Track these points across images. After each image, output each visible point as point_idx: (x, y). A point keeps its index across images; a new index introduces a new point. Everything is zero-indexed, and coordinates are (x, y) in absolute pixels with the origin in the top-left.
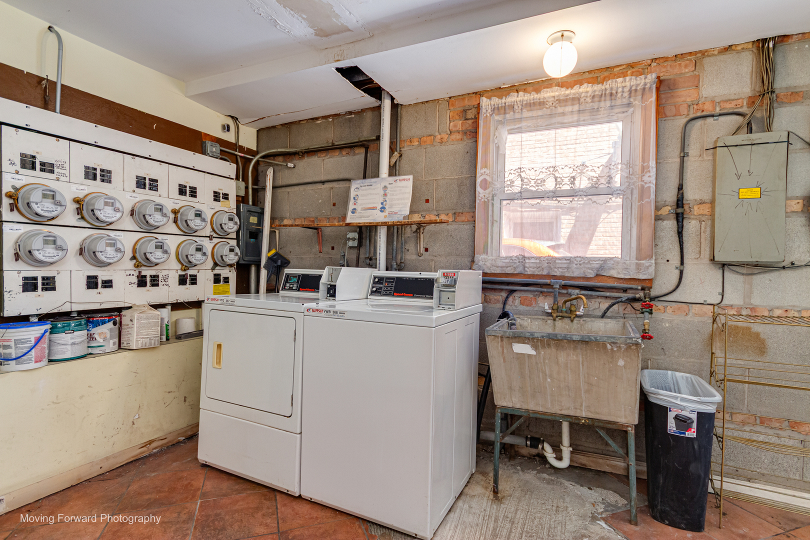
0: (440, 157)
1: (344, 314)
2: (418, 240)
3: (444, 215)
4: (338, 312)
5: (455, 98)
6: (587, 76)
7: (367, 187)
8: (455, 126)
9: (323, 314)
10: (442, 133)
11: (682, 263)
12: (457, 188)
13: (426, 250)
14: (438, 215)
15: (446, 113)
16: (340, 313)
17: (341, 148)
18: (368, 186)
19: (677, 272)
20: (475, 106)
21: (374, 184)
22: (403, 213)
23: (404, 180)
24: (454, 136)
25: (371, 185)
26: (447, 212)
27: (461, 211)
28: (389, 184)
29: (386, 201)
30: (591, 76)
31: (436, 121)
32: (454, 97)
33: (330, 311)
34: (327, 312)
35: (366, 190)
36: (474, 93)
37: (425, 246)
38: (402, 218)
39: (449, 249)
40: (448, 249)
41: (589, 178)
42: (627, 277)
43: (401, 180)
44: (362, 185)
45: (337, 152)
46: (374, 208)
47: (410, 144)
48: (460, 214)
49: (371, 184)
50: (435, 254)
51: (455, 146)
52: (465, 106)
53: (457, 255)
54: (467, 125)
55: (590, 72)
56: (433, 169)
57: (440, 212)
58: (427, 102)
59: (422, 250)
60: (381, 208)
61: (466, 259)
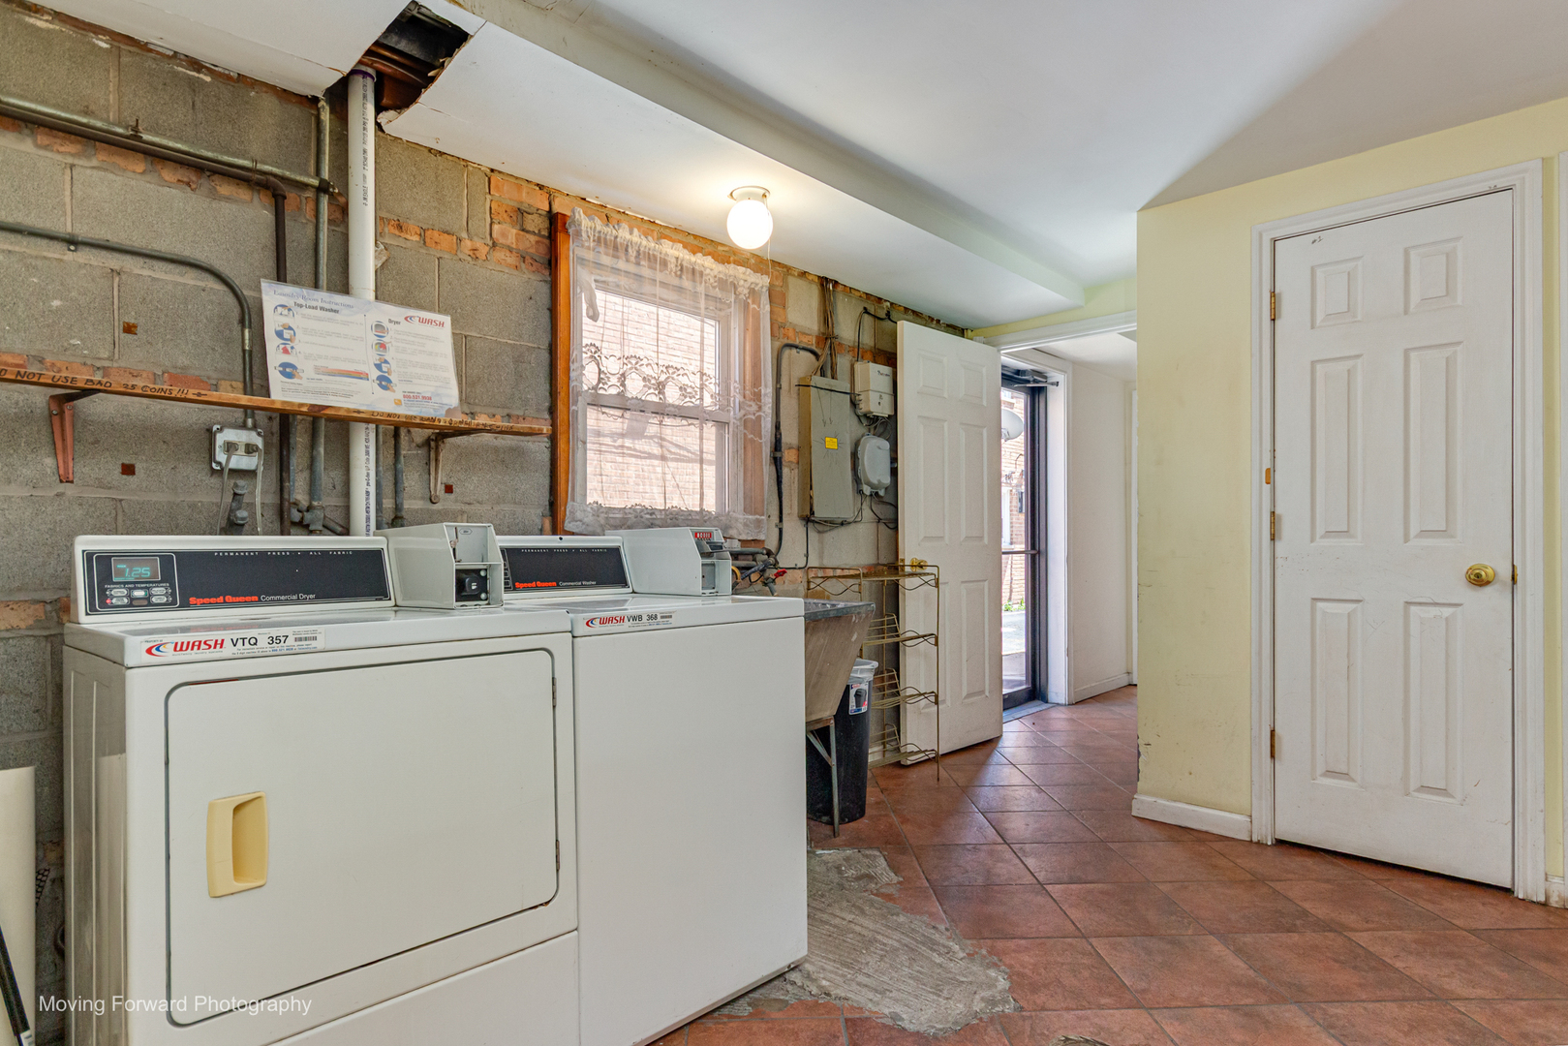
0: (475, 288)
1: (671, 617)
2: (433, 464)
3: (486, 416)
4: (659, 617)
5: (501, 176)
6: (691, 239)
7: (318, 313)
8: (504, 235)
9: (626, 625)
10: (475, 239)
11: (781, 520)
12: (512, 365)
13: (449, 489)
14: (473, 414)
15: (483, 198)
16: (662, 617)
17: (157, 156)
18: (322, 309)
19: (777, 531)
20: (540, 212)
21: (344, 311)
22: (445, 401)
23: (430, 322)
24: (500, 255)
25: (336, 311)
26: (492, 411)
27: (520, 413)
28: (390, 321)
29: (386, 362)
30: (696, 242)
31: (461, 206)
32: (500, 172)
33: (640, 617)
34: (634, 619)
35: (319, 319)
36: (538, 185)
37: (445, 480)
38: (444, 413)
39: (499, 489)
40: (496, 490)
41: (681, 388)
42: (749, 539)
43: (422, 321)
44: (301, 301)
45: (139, 165)
46: (360, 376)
47: (397, 232)
48: (521, 419)
49: (335, 307)
50: (467, 499)
51: (506, 276)
52: (522, 202)
53: (515, 503)
54: (528, 244)
55: (696, 237)
56: (459, 310)
57: (477, 409)
58: (441, 154)
59: (441, 488)
60: (380, 378)
61: (533, 511)
